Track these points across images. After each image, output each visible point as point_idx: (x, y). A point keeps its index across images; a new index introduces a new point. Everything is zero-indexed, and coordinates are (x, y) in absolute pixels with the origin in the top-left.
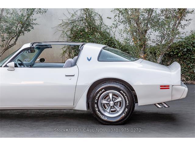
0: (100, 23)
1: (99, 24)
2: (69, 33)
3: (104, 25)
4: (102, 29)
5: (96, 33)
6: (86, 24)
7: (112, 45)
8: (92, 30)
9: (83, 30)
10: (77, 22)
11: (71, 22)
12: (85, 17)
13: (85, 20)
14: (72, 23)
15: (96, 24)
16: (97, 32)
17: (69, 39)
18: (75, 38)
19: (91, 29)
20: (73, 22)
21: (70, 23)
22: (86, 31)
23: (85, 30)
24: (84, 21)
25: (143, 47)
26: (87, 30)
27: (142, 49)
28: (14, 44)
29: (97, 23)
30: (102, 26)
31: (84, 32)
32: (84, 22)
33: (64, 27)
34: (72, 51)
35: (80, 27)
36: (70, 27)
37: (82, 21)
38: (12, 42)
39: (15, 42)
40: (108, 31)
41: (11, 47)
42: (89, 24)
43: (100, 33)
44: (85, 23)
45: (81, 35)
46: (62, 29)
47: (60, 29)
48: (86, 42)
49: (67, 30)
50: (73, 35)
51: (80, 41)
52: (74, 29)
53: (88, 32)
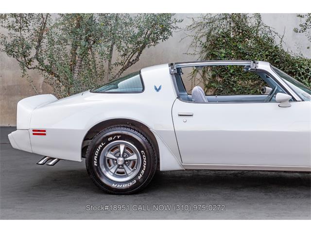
0: (257, 22)
1: (254, 24)
2: (204, 40)
3: (263, 27)
4: (260, 32)
5: (247, 40)
6: (232, 25)
7: (275, 59)
8: (241, 34)
9: (227, 35)
10: (217, 22)
11: (207, 21)
13: (230, 18)
14: (210, 23)
15: (249, 25)
16: (249, 38)
17: (204, 49)
18: (214, 48)
19: (239, 33)
20: (212, 21)
21: (208, 23)
22: (232, 36)
23: (230, 35)
24: (228, 20)
26: (233, 34)
28: (136, 60)
29: (251, 23)
30: (259, 28)
31: (228, 37)
32: (228, 22)
33: (196, 30)
34: (208, 70)
35: (221, 30)
36: (206, 30)
37: (225, 20)
38: (134, 58)
39: (138, 57)
40: (270, 36)
41: (132, 64)
42: (237, 25)
43: (256, 39)
44: (230, 24)
45: (224, 43)
46: (194, 33)
47: (189, 33)
48: (231, 54)
49: (201, 34)
50: (209, 43)
51: (221, 53)
52: (212, 33)
53: (234, 38)
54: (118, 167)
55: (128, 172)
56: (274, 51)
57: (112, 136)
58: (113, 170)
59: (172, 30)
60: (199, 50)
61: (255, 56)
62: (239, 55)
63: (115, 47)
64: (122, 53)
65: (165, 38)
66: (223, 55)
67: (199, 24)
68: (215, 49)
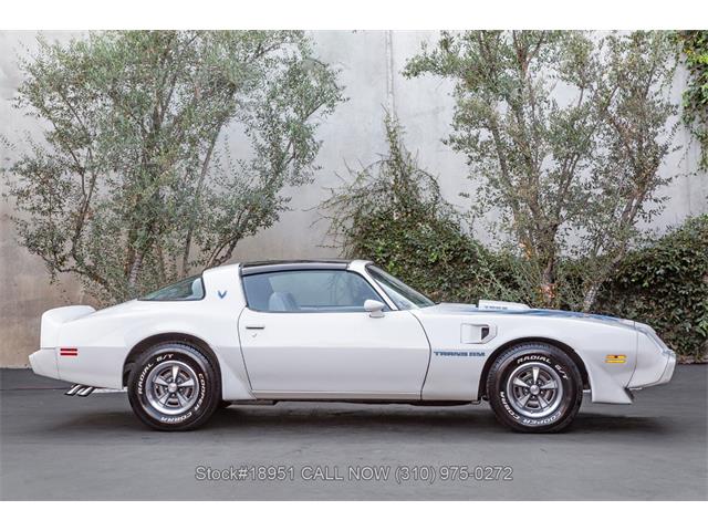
0: (433, 197)
1: (429, 199)
2: (349, 224)
3: (441, 204)
4: (438, 213)
5: (420, 224)
6: (395, 201)
8: (410, 215)
9: (388, 216)
10: (370, 196)
11: (354, 194)
12: (393, 183)
13: (392, 189)
14: (358, 197)
15: (423, 201)
16: (423, 221)
17: (350, 238)
18: (365, 238)
19: (408, 213)
20: (362, 194)
21: (354, 197)
22: (396, 218)
23: (392, 216)
24: (389, 192)
25: (549, 264)
26: (397, 215)
27: (546, 270)
28: (226, 256)
29: (425, 197)
30: (437, 206)
31: (389, 220)
32: (388, 195)
33: (337, 208)
35: (378, 209)
36: (352, 208)
37: (383, 193)
38: (223, 253)
39: (229, 252)
40: (454, 219)
41: (220, 263)
42: (403, 201)
43: (433, 223)
44: (393, 199)
45: (382, 229)
46: (332, 214)
47: (325, 213)
48: (393, 247)
49: (344, 215)
50: (358, 229)
51: (378, 245)
52: (364, 213)
53: (397, 223)
54: (170, 396)
55: (183, 402)
56: (460, 244)
57: (162, 355)
58: (163, 401)
60: (341, 239)
61: (431, 252)
62: (406, 248)
63: (193, 239)
64: (203, 247)
66: (380, 248)
67: (343, 199)
68: (369, 240)
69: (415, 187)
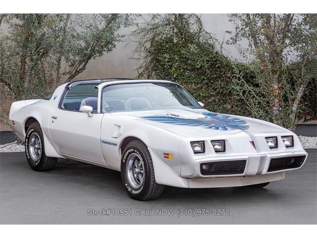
0: (198, 29)
1: (196, 30)
2: (148, 45)
3: (204, 33)
4: (201, 38)
5: (190, 45)
6: (175, 31)
7: (217, 64)
8: (183, 39)
9: (170, 40)
10: (160, 28)
11: (151, 27)
12: (174, 20)
13: (173, 24)
14: (154, 29)
15: (192, 31)
16: (192, 43)
17: (148, 54)
19: (182, 38)
20: (156, 27)
21: (151, 29)
22: (175, 41)
23: (173, 40)
24: (171, 26)
26: (176, 40)
28: (82, 69)
29: (193, 28)
30: (201, 34)
31: (172, 42)
32: (171, 27)
33: (141, 36)
34: (153, 74)
35: (165, 36)
36: (150, 36)
37: (168, 26)
38: (81, 67)
39: (84, 66)
40: (211, 42)
41: (79, 73)
42: (180, 31)
43: (198, 44)
44: (174, 30)
45: (168, 48)
46: (138, 39)
47: (133, 38)
48: (174, 59)
49: (145, 40)
50: (153, 48)
51: (165, 58)
52: (156, 39)
53: (177, 44)
56: (215, 57)
59: (115, 43)
60: (143, 54)
61: (197, 61)
62: (182, 59)
64: (70, 64)
65: (109, 50)
66: (167, 60)
67: (143, 30)
68: (159, 54)
69: (186, 22)
